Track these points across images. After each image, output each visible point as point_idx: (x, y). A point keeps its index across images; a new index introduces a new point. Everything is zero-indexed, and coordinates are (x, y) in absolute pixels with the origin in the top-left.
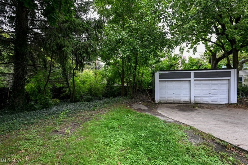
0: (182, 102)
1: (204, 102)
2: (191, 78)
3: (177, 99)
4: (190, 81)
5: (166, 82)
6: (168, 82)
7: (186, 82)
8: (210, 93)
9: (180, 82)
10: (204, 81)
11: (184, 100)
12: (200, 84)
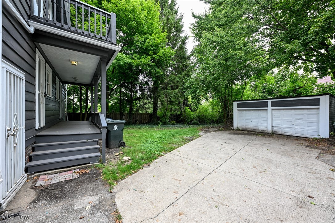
0: (259, 131)
1: (286, 133)
2: (267, 107)
3: (255, 128)
4: (267, 110)
5: (245, 111)
6: (246, 111)
7: (264, 111)
8: (293, 124)
9: (258, 111)
10: (285, 110)
11: (261, 129)
12: (280, 113)
